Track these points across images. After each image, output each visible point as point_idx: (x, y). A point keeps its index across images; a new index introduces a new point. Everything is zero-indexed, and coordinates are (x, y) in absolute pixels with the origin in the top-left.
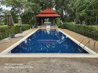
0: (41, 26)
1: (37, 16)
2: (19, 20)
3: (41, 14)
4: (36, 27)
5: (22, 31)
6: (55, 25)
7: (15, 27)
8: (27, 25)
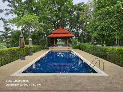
0: (53, 47)
1: (48, 36)
2: (30, 41)
3: (53, 34)
4: (47, 49)
5: (32, 53)
6: (69, 46)
7: (26, 49)
8: (37, 46)
